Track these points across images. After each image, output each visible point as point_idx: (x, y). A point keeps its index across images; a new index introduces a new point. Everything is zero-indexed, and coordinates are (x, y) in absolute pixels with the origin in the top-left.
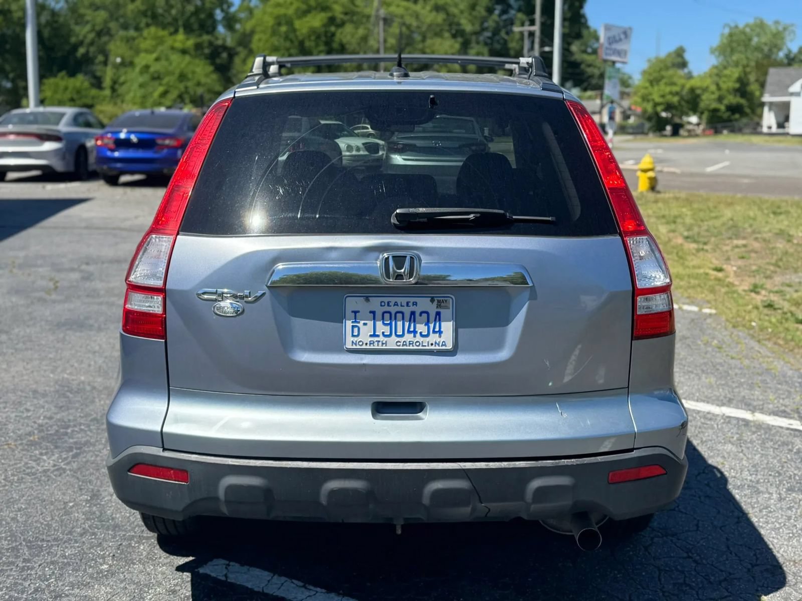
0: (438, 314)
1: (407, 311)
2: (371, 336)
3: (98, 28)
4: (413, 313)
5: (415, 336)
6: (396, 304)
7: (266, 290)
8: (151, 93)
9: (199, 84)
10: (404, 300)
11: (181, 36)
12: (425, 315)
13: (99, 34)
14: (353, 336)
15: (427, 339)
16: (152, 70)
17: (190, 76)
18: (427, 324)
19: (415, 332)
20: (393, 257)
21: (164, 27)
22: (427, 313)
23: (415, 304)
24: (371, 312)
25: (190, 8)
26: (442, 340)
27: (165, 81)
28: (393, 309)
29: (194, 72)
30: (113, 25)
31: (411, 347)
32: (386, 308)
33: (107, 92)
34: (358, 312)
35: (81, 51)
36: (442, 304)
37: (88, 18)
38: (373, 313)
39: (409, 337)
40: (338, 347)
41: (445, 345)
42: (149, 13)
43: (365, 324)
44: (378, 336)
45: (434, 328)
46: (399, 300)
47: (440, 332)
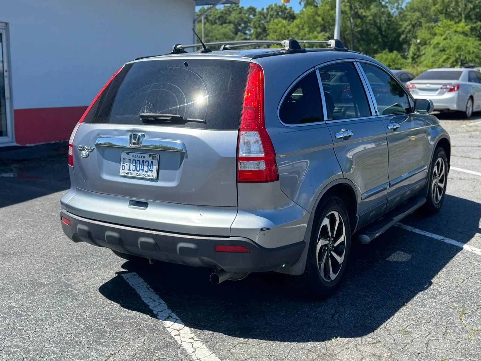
0: (152, 162)
1: (141, 160)
2: (128, 170)
3: (413, 23)
4: (143, 161)
5: (143, 172)
6: (138, 157)
7: (95, 147)
8: (438, 60)
9: (469, 53)
10: (140, 155)
11: (462, 24)
12: (147, 162)
13: (414, 26)
14: (123, 170)
15: (147, 173)
16: (441, 45)
17: (463, 48)
18: (148, 167)
19: (143, 170)
20: (133, 135)
21: (452, 19)
22: (148, 161)
23: (144, 157)
24: (129, 159)
25: (470, 6)
26: (152, 174)
27: (448, 52)
28: (137, 159)
29: (466, 46)
30: (423, 20)
31: (141, 177)
32: (134, 158)
33: (410, 60)
34: (125, 159)
35: (403, 36)
36: (154, 158)
37: (408, 17)
38: (130, 160)
39: (141, 172)
40: (117, 174)
41: (153, 177)
42: (444, 11)
43: (127, 165)
44: (130, 170)
45: (150, 169)
46: (139, 155)
47: (152, 171)
